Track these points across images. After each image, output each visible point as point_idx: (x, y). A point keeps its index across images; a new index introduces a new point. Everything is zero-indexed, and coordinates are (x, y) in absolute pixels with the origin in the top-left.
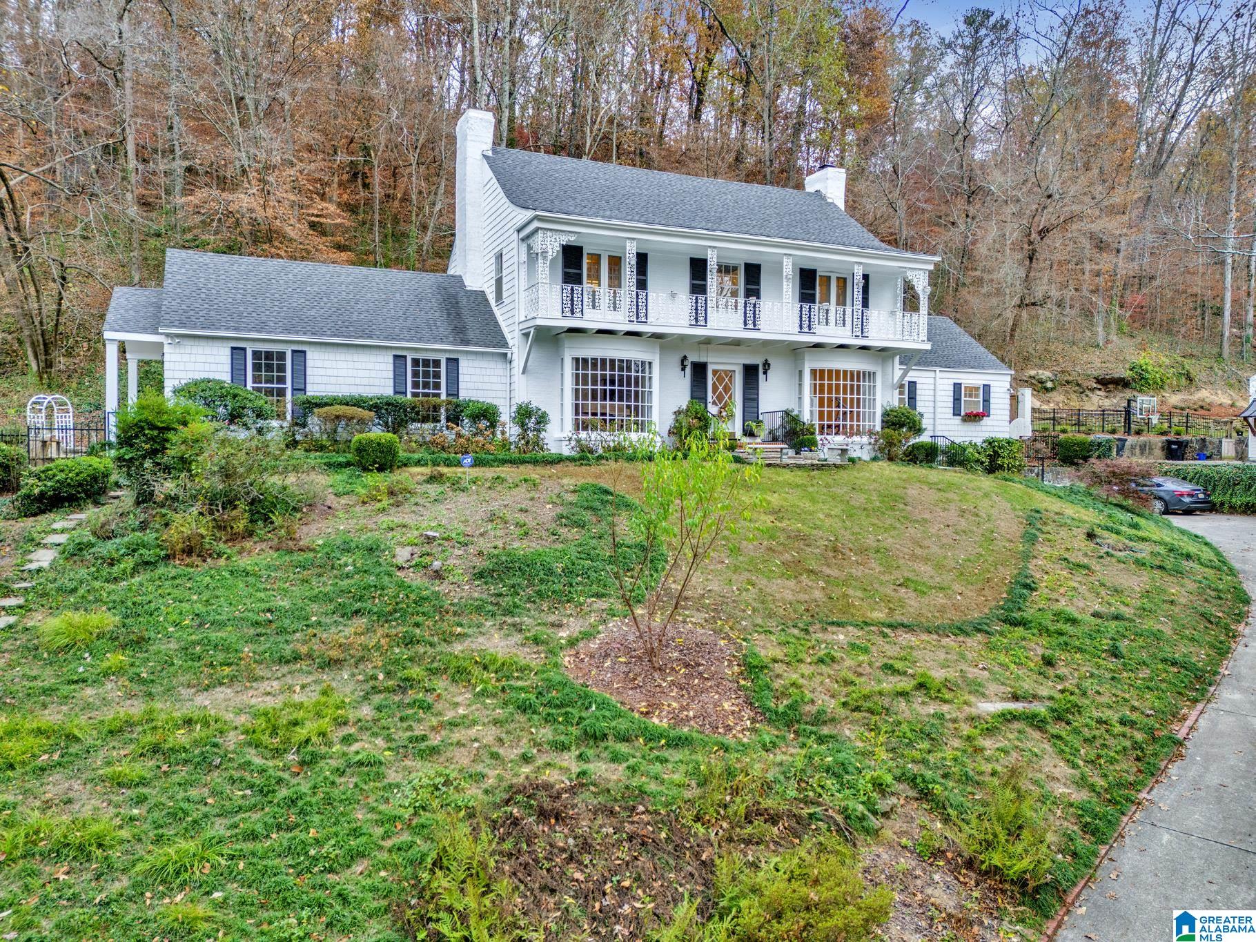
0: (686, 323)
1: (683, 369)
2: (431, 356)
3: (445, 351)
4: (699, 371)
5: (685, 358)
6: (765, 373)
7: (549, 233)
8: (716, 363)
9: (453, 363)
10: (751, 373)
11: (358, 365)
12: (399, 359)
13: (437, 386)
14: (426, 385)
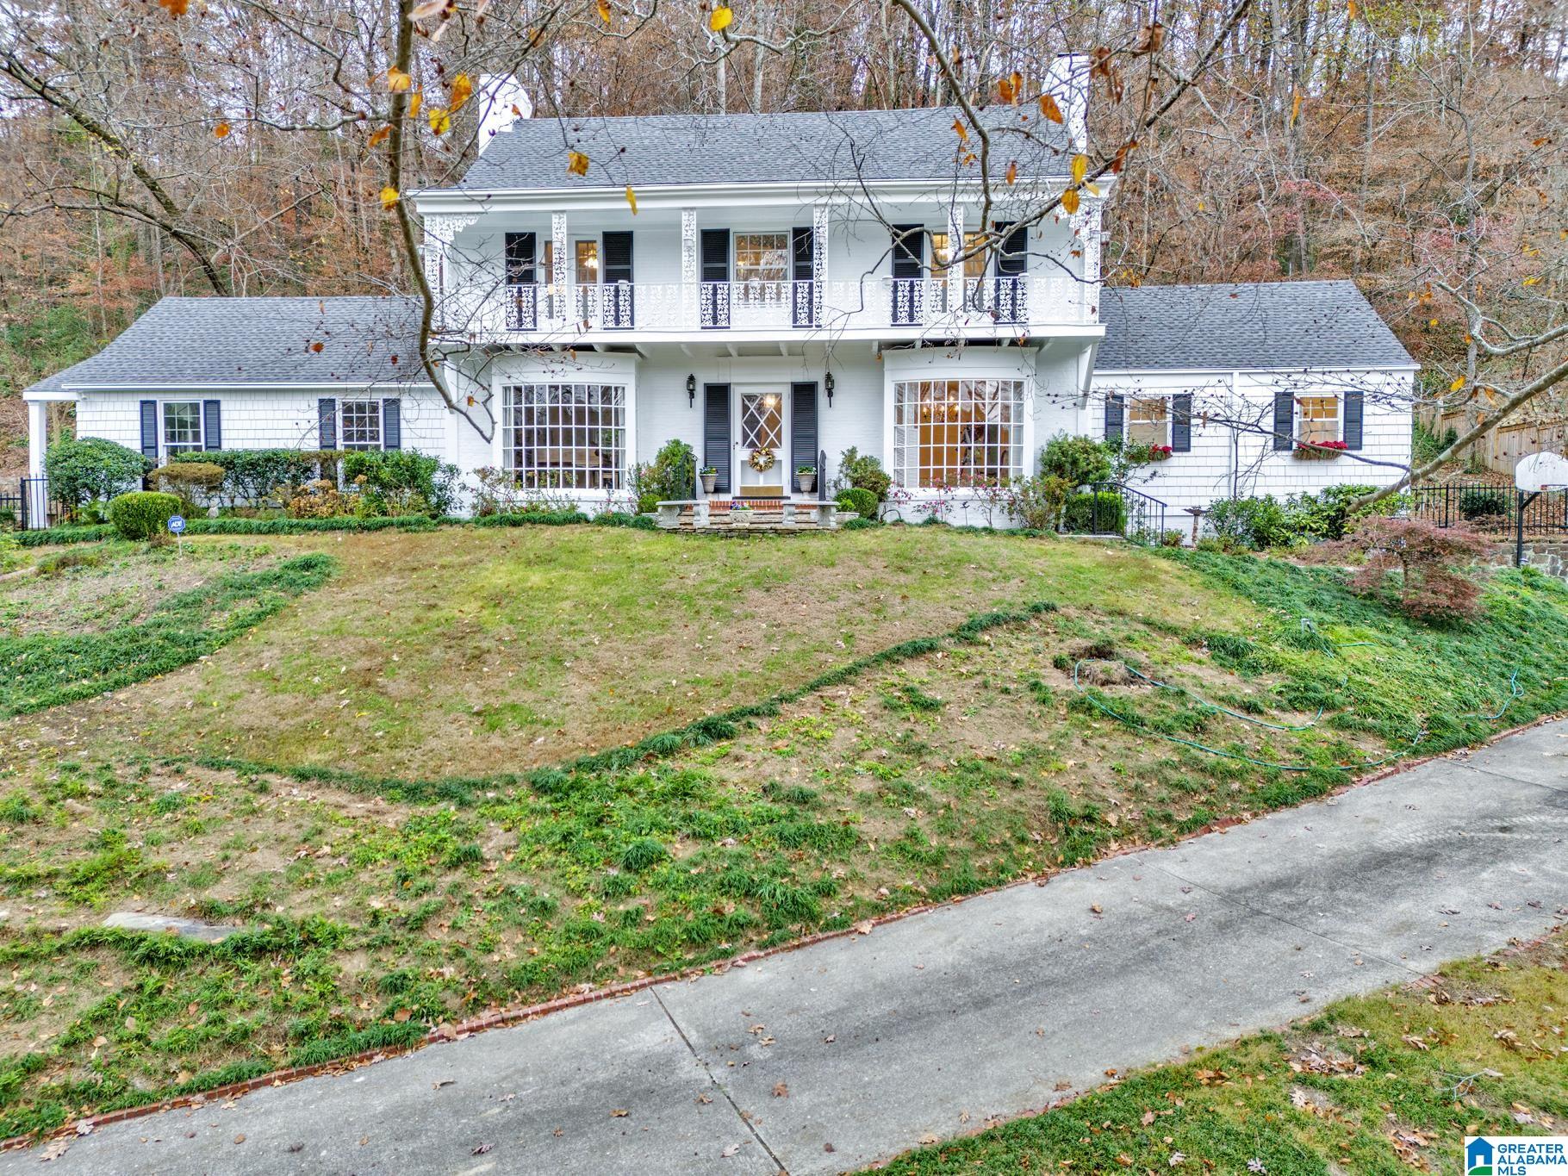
0: (697, 325)
1: (692, 394)
2: (364, 399)
3: (383, 390)
4: (718, 396)
5: (691, 379)
6: (830, 394)
7: (438, 219)
8: (742, 383)
9: (393, 405)
10: (804, 395)
11: (278, 415)
12: (326, 406)
13: (375, 437)
14: (362, 436)
